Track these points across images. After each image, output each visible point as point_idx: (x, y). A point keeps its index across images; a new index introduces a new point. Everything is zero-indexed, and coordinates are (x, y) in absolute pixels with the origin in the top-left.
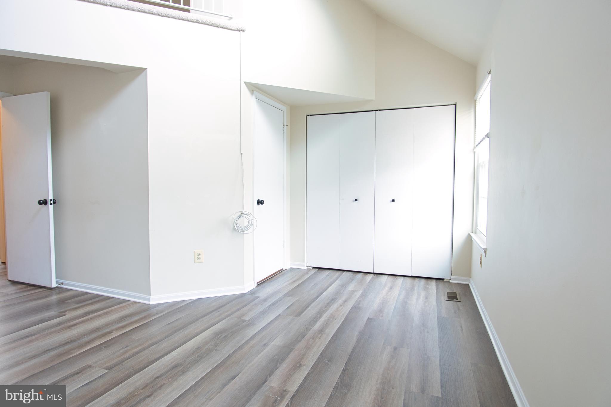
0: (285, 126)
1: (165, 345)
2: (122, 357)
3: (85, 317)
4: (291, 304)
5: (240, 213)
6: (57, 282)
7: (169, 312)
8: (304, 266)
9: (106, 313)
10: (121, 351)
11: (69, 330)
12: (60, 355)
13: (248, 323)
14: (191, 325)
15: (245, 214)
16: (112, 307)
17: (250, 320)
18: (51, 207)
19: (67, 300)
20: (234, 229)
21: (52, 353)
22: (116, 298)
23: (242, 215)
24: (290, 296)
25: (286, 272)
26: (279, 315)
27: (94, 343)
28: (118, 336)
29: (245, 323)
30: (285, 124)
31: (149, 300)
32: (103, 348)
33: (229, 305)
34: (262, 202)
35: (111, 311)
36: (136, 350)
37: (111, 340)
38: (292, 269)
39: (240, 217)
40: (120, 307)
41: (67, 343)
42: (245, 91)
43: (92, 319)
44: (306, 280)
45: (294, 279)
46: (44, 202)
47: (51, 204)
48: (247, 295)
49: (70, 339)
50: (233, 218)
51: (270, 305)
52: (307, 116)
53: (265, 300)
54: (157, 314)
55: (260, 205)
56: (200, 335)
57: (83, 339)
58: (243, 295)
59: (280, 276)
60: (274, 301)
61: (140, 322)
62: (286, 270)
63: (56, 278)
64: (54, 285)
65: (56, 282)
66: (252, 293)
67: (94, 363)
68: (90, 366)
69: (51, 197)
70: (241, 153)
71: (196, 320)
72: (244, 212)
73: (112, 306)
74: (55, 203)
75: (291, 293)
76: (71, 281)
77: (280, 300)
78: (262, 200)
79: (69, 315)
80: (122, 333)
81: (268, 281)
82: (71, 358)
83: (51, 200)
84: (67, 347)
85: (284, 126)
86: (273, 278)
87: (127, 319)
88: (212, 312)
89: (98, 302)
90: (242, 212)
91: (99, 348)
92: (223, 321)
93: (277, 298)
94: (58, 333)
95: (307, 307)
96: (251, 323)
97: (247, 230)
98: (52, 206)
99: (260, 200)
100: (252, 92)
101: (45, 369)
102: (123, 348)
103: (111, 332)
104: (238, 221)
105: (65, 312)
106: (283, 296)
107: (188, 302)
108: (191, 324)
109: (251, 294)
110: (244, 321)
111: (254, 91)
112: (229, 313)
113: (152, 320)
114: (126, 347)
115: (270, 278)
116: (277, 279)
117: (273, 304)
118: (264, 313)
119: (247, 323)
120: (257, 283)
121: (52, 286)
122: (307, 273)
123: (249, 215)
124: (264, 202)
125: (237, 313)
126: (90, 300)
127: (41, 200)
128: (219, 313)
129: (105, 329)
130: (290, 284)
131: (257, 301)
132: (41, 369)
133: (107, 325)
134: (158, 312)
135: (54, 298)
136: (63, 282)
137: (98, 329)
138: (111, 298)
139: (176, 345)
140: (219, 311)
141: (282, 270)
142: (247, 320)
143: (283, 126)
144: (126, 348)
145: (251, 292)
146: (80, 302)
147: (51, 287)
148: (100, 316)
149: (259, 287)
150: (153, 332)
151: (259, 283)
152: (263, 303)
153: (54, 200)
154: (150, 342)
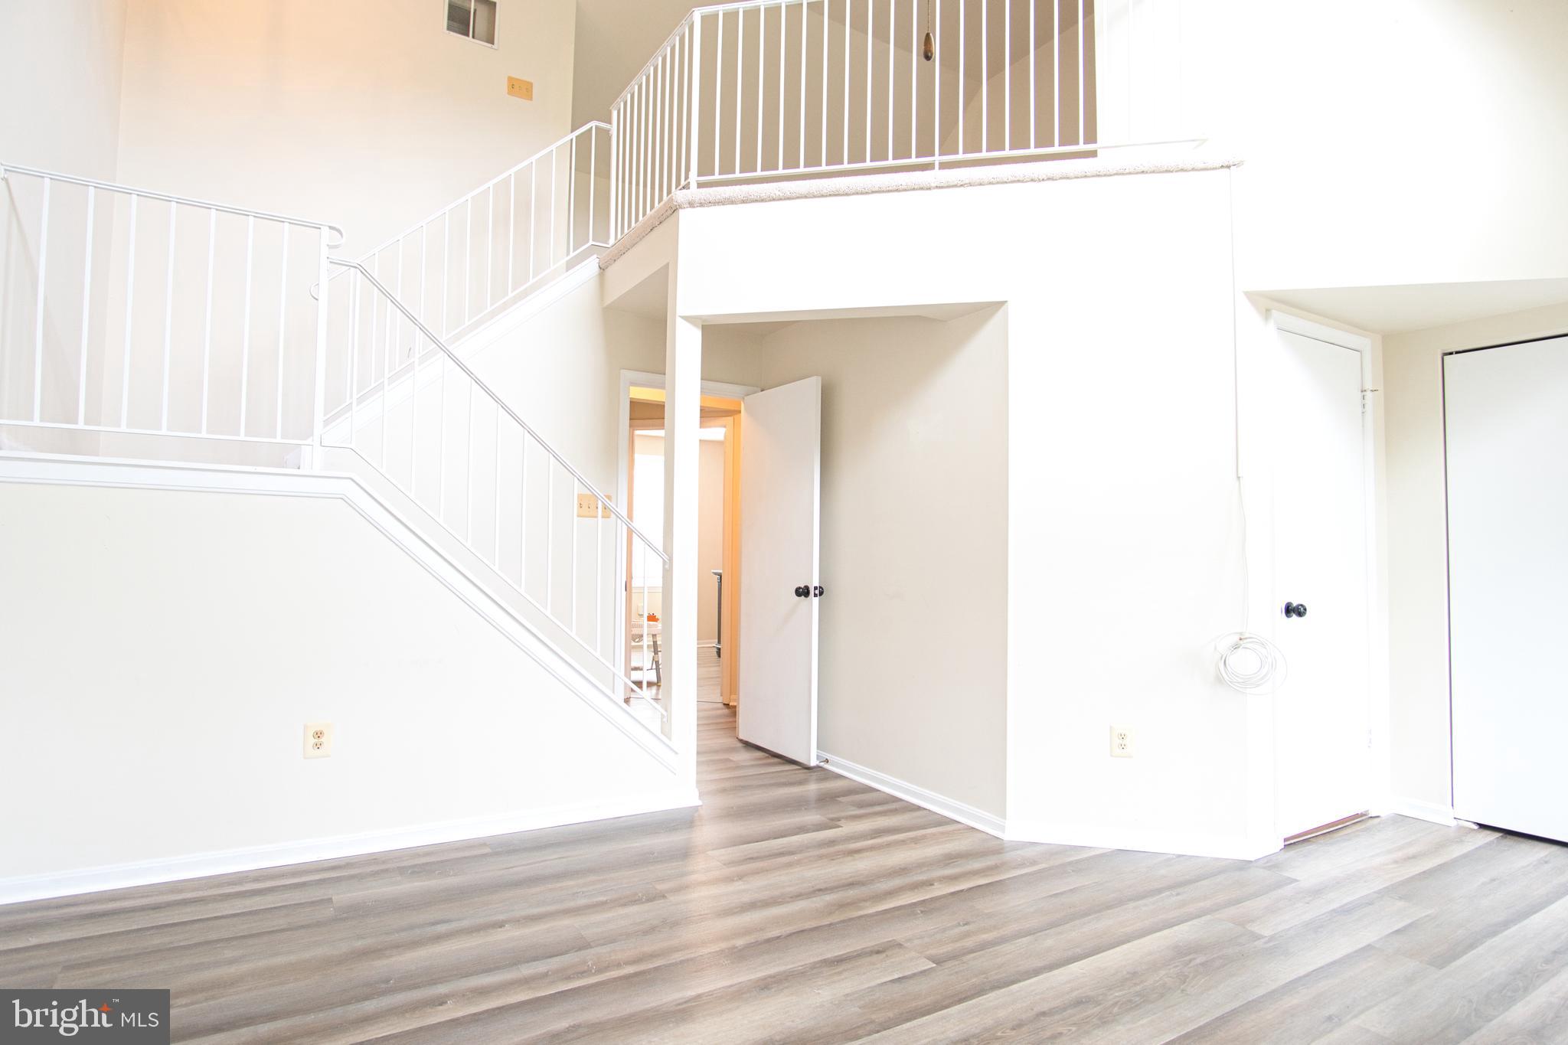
0: (1369, 394)
1: (1051, 943)
2: (958, 945)
3: (875, 838)
4: (1408, 921)
5: (1236, 638)
6: (818, 757)
7: (1050, 869)
8: (1443, 816)
9: (916, 841)
10: (957, 930)
11: (850, 858)
12: (842, 906)
13: (1271, 944)
14: (1109, 911)
15: (1248, 640)
16: (926, 828)
17: (1272, 938)
18: (816, 601)
19: (839, 797)
20: (1219, 680)
21: (829, 898)
22: (929, 810)
23: (1241, 642)
24: (1401, 898)
25: (1379, 824)
26: (1369, 945)
27: (901, 897)
28: (944, 896)
29: (1259, 944)
30: (1369, 386)
31: (1002, 829)
32: (919, 914)
33: (1205, 882)
34: (1302, 609)
35: (924, 837)
36: (987, 935)
37: (932, 899)
38: (1400, 819)
39: (1236, 647)
40: (942, 833)
41: (851, 885)
42: (1249, 315)
43: (889, 845)
44: (1455, 861)
45: (1412, 851)
46: (803, 592)
47: (815, 595)
48: (1257, 867)
49: (854, 877)
50: (1215, 648)
51: (1334, 910)
52: (1445, 357)
53: (1317, 892)
54: (1022, 865)
55: (1294, 617)
56: (1135, 942)
57: (879, 885)
58: (1244, 865)
59: (1358, 831)
60: (1345, 901)
61: (986, 876)
62: (1378, 817)
63: (818, 748)
64: (813, 762)
65: (817, 755)
66: (1270, 863)
67: (909, 940)
68: (900, 945)
69: (815, 582)
70: (1239, 478)
71: (1120, 902)
72: (1247, 635)
73: (924, 827)
74: (821, 593)
75: (1405, 890)
76: (843, 758)
77: (1368, 902)
78: (1302, 605)
79: (847, 828)
80: (952, 890)
81: (1321, 840)
82: (862, 916)
83: (816, 588)
84: (852, 893)
85: (1364, 393)
86: (1336, 835)
87: (959, 862)
88: (1160, 891)
89: (895, 811)
90: (1241, 634)
91: (909, 911)
92: (1195, 922)
93: (1357, 896)
94: (833, 860)
95: (1472, 946)
96: (1276, 948)
97: (1258, 685)
98: (817, 599)
99: (1295, 605)
100: (1267, 313)
101: (820, 926)
102: (959, 925)
103: (929, 883)
104: (1230, 661)
105: (839, 819)
106: (1375, 892)
107: (1093, 853)
108: (1109, 907)
109: (1269, 867)
110: (1258, 937)
111: (1273, 311)
112: (1207, 904)
113: (1015, 877)
114: (964, 925)
115: (1325, 831)
116: (1348, 840)
117: (1346, 910)
118: (1315, 928)
119: (1266, 943)
120: (1285, 840)
121: (810, 760)
122: (1459, 841)
123: (1263, 645)
124: (1305, 609)
125: (1232, 911)
126: (880, 804)
127: (800, 588)
128: (1180, 897)
129: (916, 874)
130: (1396, 862)
131: (1287, 890)
132: (813, 924)
133: (921, 865)
134: (1026, 862)
135: (813, 788)
136: (828, 758)
137: (903, 871)
138: (919, 808)
139: (1078, 950)
140: (1178, 894)
141: (1362, 815)
142: (1263, 937)
143: (1360, 395)
144: (967, 928)
145: (1267, 862)
146: (861, 805)
147: (805, 763)
148: (903, 842)
149: (1291, 853)
150: (1019, 905)
151: (1292, 841)
152: (1311, 898)
153: (820, 587)
154: (1014, 927)
